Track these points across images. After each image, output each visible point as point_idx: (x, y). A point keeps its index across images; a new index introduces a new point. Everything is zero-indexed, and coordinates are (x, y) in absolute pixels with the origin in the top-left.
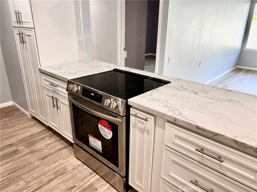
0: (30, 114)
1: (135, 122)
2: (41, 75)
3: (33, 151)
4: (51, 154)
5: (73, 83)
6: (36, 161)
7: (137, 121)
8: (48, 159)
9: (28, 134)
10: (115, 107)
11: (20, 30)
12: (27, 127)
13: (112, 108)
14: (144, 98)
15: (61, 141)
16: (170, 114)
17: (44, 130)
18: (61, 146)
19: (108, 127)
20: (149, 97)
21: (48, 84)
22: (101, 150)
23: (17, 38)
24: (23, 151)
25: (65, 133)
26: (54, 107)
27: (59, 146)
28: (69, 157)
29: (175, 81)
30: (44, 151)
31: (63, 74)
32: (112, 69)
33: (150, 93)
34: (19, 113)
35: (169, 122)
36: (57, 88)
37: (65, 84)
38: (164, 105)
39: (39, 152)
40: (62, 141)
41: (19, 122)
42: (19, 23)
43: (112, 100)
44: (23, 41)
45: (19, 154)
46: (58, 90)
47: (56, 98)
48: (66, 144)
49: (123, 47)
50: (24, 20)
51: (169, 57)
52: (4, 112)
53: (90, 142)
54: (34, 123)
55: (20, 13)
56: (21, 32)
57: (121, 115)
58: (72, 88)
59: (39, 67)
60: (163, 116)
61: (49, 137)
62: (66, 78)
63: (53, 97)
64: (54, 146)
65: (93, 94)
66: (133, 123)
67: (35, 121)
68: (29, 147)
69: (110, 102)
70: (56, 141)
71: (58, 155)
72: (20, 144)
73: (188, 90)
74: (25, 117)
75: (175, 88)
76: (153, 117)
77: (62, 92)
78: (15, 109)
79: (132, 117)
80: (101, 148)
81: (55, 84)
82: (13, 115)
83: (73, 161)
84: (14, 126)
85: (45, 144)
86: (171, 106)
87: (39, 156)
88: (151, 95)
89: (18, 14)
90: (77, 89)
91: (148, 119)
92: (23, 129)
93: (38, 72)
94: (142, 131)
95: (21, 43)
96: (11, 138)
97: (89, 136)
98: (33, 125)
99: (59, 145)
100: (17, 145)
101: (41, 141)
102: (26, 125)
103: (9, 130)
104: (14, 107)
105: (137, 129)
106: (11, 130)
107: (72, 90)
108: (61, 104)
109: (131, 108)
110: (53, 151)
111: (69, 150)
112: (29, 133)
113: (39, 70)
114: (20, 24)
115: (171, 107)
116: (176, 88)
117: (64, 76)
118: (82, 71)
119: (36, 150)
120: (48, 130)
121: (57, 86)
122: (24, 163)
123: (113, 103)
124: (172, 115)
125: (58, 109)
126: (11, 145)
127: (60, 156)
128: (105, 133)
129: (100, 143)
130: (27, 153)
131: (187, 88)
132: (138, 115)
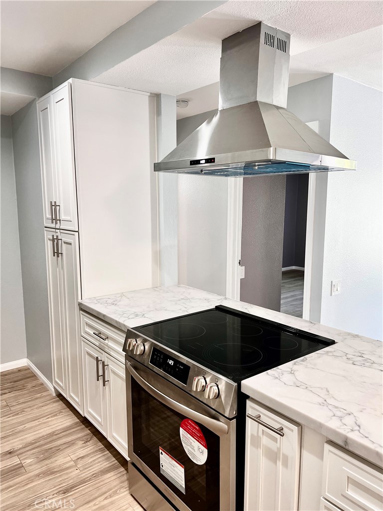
0: (54, 388)
1: (256, 434)
2: (81, 315)
3: (49, 470)
4: (83, 482)
5: (136, 337)
6: (53, 495)
7: (260, 432)
8: (76, 493)
9: (45, 431)
10: (215, 396)
11: (54, 234)
12: (44, 415)
13: (207, 397)
14: (277, 381)
15: (106, 453)
16: (333, 424)
17: (76, 423)
18: (105, 465)
19: (200, 437)
20: (287, 378)
21: (91, 332)
22: (184, 486)
23: (49, 245)
24: (31, 468)
25: (113, 437)
26: (98, 380)
27: (101, 465)
28: (118, 492)
29: (345, 339)
30: (71, 472)
31: (119, 316)
32: (213, 307)
33: (289, 368)
34: (34, 383)
35: (331, 443)
36: (106, 342)
37: (122, 336)
38: (320, 400)
39: (60, 476)
40: (108, 452)
41: (33, 402)
42: (54, 221)
43: (208, 380)
44: (57, 253)
45: (22, 474)
46: (108, 346)
47: (103, 363)
48: (114, 461)
49: (238, 258)
50: (63, 217)
51: (332, 282)
52: (9, 379)
53: (162, 466)
54: (60, 407)
55: (58, 205)
56: (55, 237)
57: (227, 414)
58: (134, 346)
59: (80, 300)
60: (318, 427)
61: (83, 442)
62: (124, 325)
63: (97, 360)
64: (91, 462)
65: (171, 362)
66: (252, 436)
67: (61, 402)
68: (43, 460)
69: (205, 384)
70: (96, 451)
71: (96, 486)
72: (28, 453)
73: (374, 363)
74: (44, 394)
75: (345, 358)
76: (295, 428)
77: (115, 351)
78: (29, 375)
79: (249, 423)
80: (184, 483)
81: (104, 334)
82: (23, 388)
83: (125, 503)
84: (23, 411)
85: (74, 457)
86: (337, 404)
87: (60, 485)
88: (292, 372)
89: (54, 206)
90: (143, 349)
91: (285, 431)
92: (36, 420)
93: (77, 308)
94: (273, 456)
95: (54, 256)
96: (14, 437)
97: (161, 451)
98: (57, 410)
99: (99, 462)
100: (22, 453)
101: (67, 450)
102: (44, 410)
103: (12, 419)
104: (28, 371)
105: (261, 451)
106: (15, 420)
107: (133, 350)
108: (112, 375)
109: (248, 402)
110: (87, 474)
111: (119, 475)
112: (47, 428)
113: (79, 304)
114: (56, 223)
115: (336, 407)
116: (349, 356)
117: (121, 320)
118: (156, 309)
119: (55, 470)
120: (84, 424)
121: (108, 338)
122: (29, 497)
123: (211, 387)
124: (340, 428)
125: (104, 385)
126: (10, 453)
127: (99, 489)
128: (192, 450)
129: (183, 470)
130: (38, 475)
131: (373, 358)
132: (264, 419)
